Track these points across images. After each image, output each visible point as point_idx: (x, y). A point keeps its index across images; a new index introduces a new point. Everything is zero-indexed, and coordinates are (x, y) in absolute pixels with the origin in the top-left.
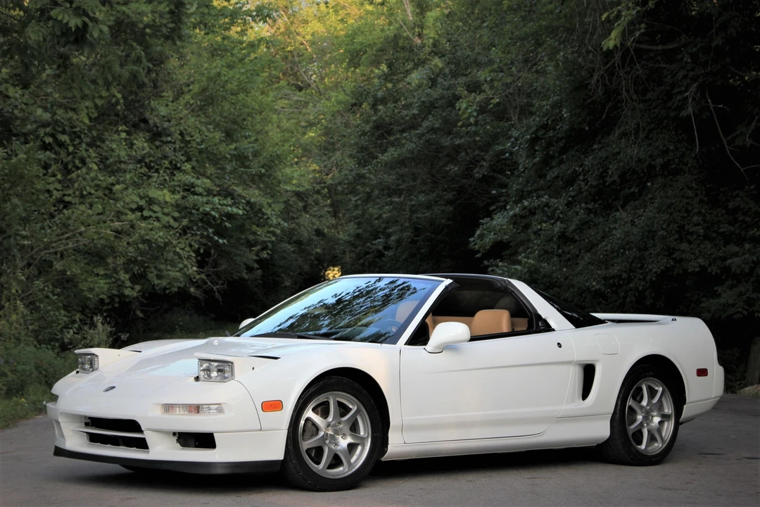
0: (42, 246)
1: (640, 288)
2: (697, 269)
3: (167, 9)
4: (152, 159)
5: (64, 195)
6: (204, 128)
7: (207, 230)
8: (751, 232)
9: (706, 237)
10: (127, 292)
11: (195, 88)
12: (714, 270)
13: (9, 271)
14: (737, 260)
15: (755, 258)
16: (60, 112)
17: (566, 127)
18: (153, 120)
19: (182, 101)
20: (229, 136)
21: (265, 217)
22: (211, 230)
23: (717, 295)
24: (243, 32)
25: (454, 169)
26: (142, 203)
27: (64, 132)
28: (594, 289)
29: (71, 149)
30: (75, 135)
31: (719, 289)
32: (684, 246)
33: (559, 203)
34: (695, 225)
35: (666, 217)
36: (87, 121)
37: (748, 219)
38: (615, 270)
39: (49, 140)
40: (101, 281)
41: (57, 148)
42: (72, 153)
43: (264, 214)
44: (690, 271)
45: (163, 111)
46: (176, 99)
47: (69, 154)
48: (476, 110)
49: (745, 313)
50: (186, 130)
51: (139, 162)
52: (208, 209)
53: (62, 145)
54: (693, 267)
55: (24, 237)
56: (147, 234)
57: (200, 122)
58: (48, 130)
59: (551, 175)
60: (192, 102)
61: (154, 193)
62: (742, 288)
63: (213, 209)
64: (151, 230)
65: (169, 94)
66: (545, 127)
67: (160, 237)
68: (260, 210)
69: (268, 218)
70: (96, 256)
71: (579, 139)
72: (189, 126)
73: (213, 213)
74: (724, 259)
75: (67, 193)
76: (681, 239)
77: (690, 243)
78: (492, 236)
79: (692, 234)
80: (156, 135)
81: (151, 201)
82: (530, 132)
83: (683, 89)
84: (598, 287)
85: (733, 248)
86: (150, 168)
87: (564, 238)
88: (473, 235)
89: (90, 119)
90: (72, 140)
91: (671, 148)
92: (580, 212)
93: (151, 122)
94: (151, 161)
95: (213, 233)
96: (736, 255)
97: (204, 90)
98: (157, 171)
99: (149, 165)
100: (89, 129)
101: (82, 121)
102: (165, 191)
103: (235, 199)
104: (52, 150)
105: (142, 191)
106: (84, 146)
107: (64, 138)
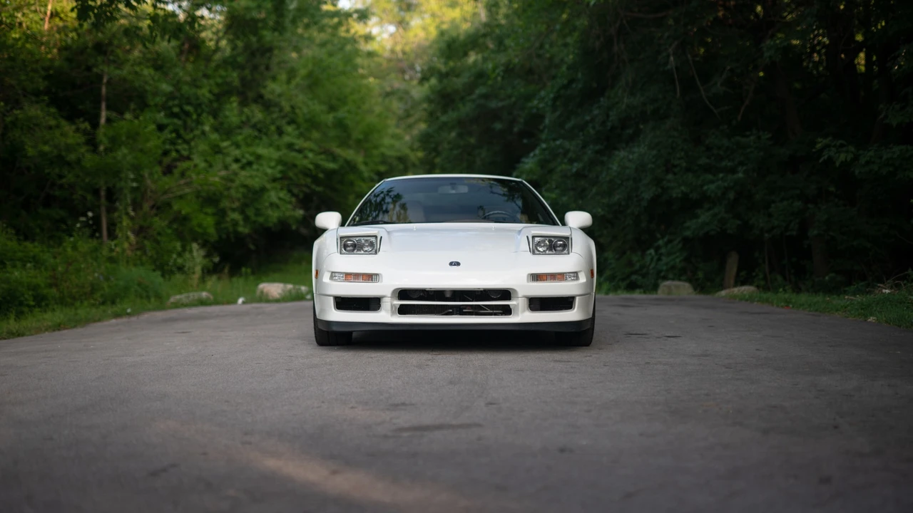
2: (680, 195)
3: (271, 5)
4: (263, 124)
6: (310, 103)
8: (724, 164)
9: (688, 170)
10: (241, 229)
11: (303, 72)
12: (694, 196)
13: (121, 208)
14: (712, 187)
15: (726, 184)
17: (580, 86)
18: (268, 96)
19: (294, 83)
20: (332, 108)
22: (308, 180)
23: (697, 217)
24: (348, 31)
25: (498, 126)
26: (251, 158)
27: (189, 104)
29: (195, 117)
30: (198, 106)
31: (699, 211)
32: (670, 176)
33: (571, 145)
34: (679, 159)
35: (654, 152)
36: (208, 95)
37: (721, 153)
38: (616, 198)
39: (176, 110)
40: (209, 218)
44: (674, 195)
45: (277, 90)
46: (289, 81)
49: (719, 230)
50: (296, 104)
51: (254, 126)
52: (305, 163)
53: (188, 114)
54: (675, 193)
56: (246, 181)
57: (308, 98)
58: (176, 102)
59: (568, 126)
60: (301, 83)
61: (261, 151)
62: (716, 210)
63: (309, 163)
65: (283, 77)
66: (565, 87)
70: (210, 200)
71: (591, 96)
72: (298, 102)
73: (309, 166)
74: (702, 186)
76: (667, 171)
77: (675, 174)
79: (675, 166)
81: (259, 157)
82: (554, 91)
83: (667, 47)
84: (602, 213)
85: (710, 177)
86: (260, 131)
87: (579, 175)
90: (196, 110)
91: (660, 97)
92: (589, 152)
96: (712, 182)
97: (311, 73)
98: (266, 134)
99: (260, 129)
100: (211, 101)
101: (204, 95)
102: (271, 150)
103: (334, 158)
104: (179, 118)
105: (251, 149)
106: (204, 115)
107: (188, 108)
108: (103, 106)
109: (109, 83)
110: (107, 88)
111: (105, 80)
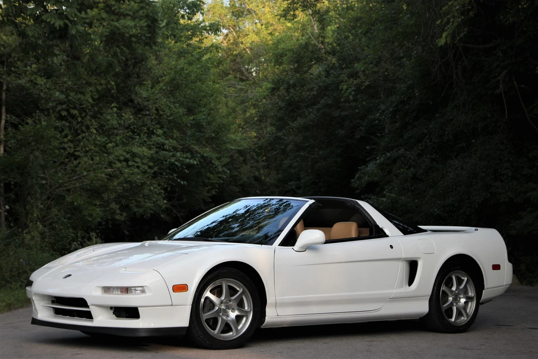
0: (57, 185)
1: (468, 213)
2: (506, 200)
3: (145, 24)
4: (135, 126)
5: (75, 151)
6: (172, 106)
7: (172, 175)
9: (513, 178)
10: (117, 217)
11: (167, 79)
12: (519, 200)
13: (32, 201)
14: (534, 193)
16: (72, 94)
17: (417, 102)
18: (137, 100)
19: (158, 87)
20: (190, 111)
21: (214, 166)
22: (175, 175)
23: (521, 218)
24: (201, 41)
25: (341, 132)
26: (128, 156)
27: (75, 108)
28: (435, 214)
29: (79, 119)
30: (82, 110)
31: (522, 214)
32: (498, 184)
33: (411, 155)
34: (506, 169)
35: (485, 163)
36: (91, 101)
38: (450, 201)
39: (64, 113)
40: (98, 209)
41: (70, 119)
42: (80, 122)
43: (213, 164)
44: (501, 201)
45: (144, 94)
46: (153, 86)
47: (78, 123)
48: (354, 90)
50: (160, 107)
51: (127, 128)
52: (173, 160)
53: (73, 117)
54: (504, 198)
55: (43, 178)
56: (129, 177)
57: (170, 102)
58: (64, 106)
59: (407, 135)
60: (164, 88)
61: (136, 150)
63: (176, 161)
64: (132, 174)
65: (149, 83)
67: (138, 179)
68: (211, 162)
69: (216, 167)
70: (95, 192)
71: (427, 111)
72: (162, 105)
73: (176, 163)
74: (525, 193)
75: (77, 149)
76: (495, 179)
77: (502, 181)
78: (366, 178)
79: (503, 175)
80: (139, 110)
81: (134, 155)
82: (393, 106)
83: (497, 74)
84: (438, 213)
85: (532, 185)
86: (134, 132)
87: (415, 179)
88: (353, 178)
89: (94, 100)
90: (80, 114)
91: (489, 116)
92: (426, 161)
93: (136, 101)
94: (134, 128)
95: (177, 177)
96: (534, 189)
97: (173, 79)
98: (139, 135)
99: (133, 131)
100: (92, 106)
101: (87, 101)
102: (144, 148)
103: (193, 154)
104: (66, 120)
105: (128, 148)
106: (88, 117)
107: (75, 112)
108: (4, 110)
109: (8, 90)
110: (6, 94)
111: (5, 87)
